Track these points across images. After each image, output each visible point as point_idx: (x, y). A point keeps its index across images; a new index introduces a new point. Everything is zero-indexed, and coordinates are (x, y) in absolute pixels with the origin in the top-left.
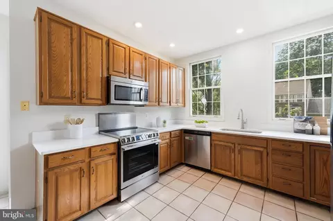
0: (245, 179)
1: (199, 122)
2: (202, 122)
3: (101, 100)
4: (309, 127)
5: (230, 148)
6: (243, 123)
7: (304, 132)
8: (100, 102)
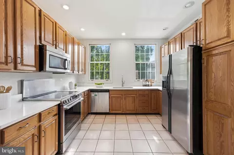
2: (101, 84)
3: (35, 66)
4: (147, 83)
5: (120, 97)
6: (123, 83)
7: (146, 86)
8: (34, 69)
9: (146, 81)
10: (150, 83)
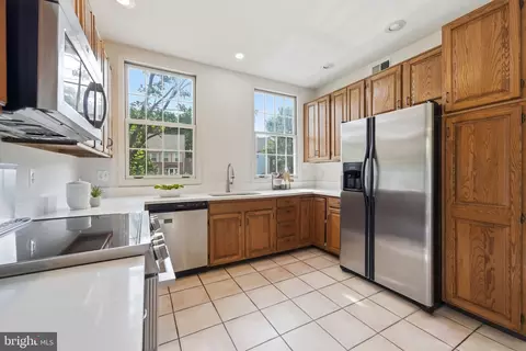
0: (254, 255)
1: (170, 188)
2: (175, 187)
4: (283, 183)
5: (236, 219)
9: (280, 176)
10: (287, 183)
